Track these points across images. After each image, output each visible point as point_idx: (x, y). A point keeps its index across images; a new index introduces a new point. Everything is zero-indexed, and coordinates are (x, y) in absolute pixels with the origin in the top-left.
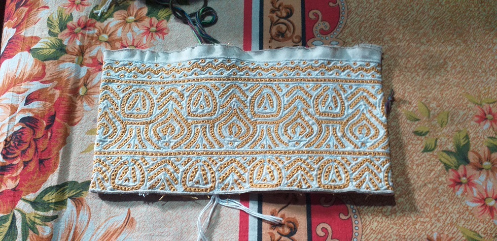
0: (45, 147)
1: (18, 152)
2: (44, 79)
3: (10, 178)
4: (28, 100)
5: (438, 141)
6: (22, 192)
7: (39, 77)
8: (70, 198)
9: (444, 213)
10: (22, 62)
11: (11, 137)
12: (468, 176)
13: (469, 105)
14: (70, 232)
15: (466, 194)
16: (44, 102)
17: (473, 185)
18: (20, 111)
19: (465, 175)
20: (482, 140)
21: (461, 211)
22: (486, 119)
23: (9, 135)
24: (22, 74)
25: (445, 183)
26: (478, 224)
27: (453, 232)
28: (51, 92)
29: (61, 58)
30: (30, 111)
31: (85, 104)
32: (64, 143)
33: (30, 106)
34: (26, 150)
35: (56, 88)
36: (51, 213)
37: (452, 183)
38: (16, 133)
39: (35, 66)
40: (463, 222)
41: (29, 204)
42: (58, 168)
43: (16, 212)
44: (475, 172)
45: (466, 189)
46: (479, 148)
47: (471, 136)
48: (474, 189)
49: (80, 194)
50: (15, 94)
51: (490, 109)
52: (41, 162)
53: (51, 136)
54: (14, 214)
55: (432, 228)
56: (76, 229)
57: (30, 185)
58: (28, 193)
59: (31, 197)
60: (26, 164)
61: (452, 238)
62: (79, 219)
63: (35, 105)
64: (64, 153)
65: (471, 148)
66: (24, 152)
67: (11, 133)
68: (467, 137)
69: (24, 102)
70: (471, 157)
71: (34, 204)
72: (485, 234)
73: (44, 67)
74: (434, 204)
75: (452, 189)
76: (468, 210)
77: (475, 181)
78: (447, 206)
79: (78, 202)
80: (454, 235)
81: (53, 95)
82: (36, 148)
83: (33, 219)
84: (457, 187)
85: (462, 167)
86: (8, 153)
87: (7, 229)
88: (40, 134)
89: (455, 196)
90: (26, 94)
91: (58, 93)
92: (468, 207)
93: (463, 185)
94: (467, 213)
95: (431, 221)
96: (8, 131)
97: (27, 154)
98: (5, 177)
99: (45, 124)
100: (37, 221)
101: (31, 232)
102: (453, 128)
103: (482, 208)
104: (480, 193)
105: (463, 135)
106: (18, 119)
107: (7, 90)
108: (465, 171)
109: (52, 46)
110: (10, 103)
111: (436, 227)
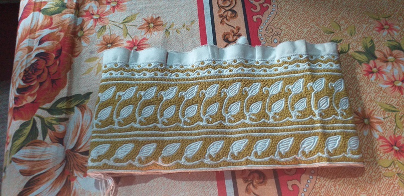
0: (55, 71)
1: (35, 77)
2: (51, 27)
3: (29, 95)
4: (41, 42)
5: (351, 45)
6: (39, 103)
7: (48, 26)
8: (76, 106)
9: (364, 93)
10: (35, 18)
11: (29, 68)
12: (378, 67)
13: (370, 21)
14: (78, 129)
15: (378, 79)
16: (52, 41)
17: (383, 73)
18: (35, 50)
19: (375, 67)
20: (383, 42)
21: (377, 91)
22: (384, 29)
23: (27, 67)
24: (36, 26)
25: (360, 74)
26: (392, 99)
27: (373, 106)
28: (57, 34)
29: (64, 12)
30: (42, 48)
31: (82, 42)
32: (70, 68)
33: (42, 45)
34: (41, 74)
35: (61, 31)
36: (63, 116)
37: (365, 73)
38: (32, 65)
39: (45, 20)
40: (380, 99)
41: (46, 111)
42: (67, 85)
43: (35, 118)
44: (383, 64)
45: (377, 76)
46: (382, 48)
47: (375, 40)
48: (384, 76)
49: (83, 102)
50: (31, 39)
51: (386, 21)
52: (53, 81)
53: (59, 63)
54: (34, 119)
55: (357, 104)
56: (82, 125)
57: (46, 98)
58: (44, 104)
59: (48, 106)
60: (41, 84)
61: (373, 110)
62: (84, 119)
63: (46, 44)
64: (70, 75)
65: (376, 49)
66: (39, 76)
67: (29, 65)
68: (372, 41)
69: (38, 43)
70: (377, 54)
71: (50, 111)
72: (398, 105)
73: (51, 19)
74: (355, 88)
75: (367, 77)
76: (381, 90)
77: (384, 70)
78: (366, 88)
79: (83, 108)
80: (375, 108)
81: (59, 36)
82: (49, 73)
83: (49, 121)
84: (370, 75)
85: (371, 61)
86: (27, 79)
87: (29, 130)
88: (50, 63)
89: (370, 81)
90: (39, 38)
91: (62, 34)
92: (381, 88)
93: (375, 74)
94: (382, 92)
95: (355, 99)
96: (26, 64)
97: (42, 77)
98: (25, 95)
99: (54, 55)
100: (54, 122)
101: (49, 131)
102: (360, 36)
103: (393, 88)
104: (389, 78)
105: (368, 40)
106: (33, 56)
107: (25, 38)
108: (375, 63)
109: (57, 5)
110: (27, 45)
111: (359, 103)
